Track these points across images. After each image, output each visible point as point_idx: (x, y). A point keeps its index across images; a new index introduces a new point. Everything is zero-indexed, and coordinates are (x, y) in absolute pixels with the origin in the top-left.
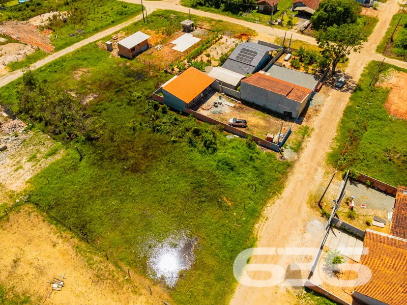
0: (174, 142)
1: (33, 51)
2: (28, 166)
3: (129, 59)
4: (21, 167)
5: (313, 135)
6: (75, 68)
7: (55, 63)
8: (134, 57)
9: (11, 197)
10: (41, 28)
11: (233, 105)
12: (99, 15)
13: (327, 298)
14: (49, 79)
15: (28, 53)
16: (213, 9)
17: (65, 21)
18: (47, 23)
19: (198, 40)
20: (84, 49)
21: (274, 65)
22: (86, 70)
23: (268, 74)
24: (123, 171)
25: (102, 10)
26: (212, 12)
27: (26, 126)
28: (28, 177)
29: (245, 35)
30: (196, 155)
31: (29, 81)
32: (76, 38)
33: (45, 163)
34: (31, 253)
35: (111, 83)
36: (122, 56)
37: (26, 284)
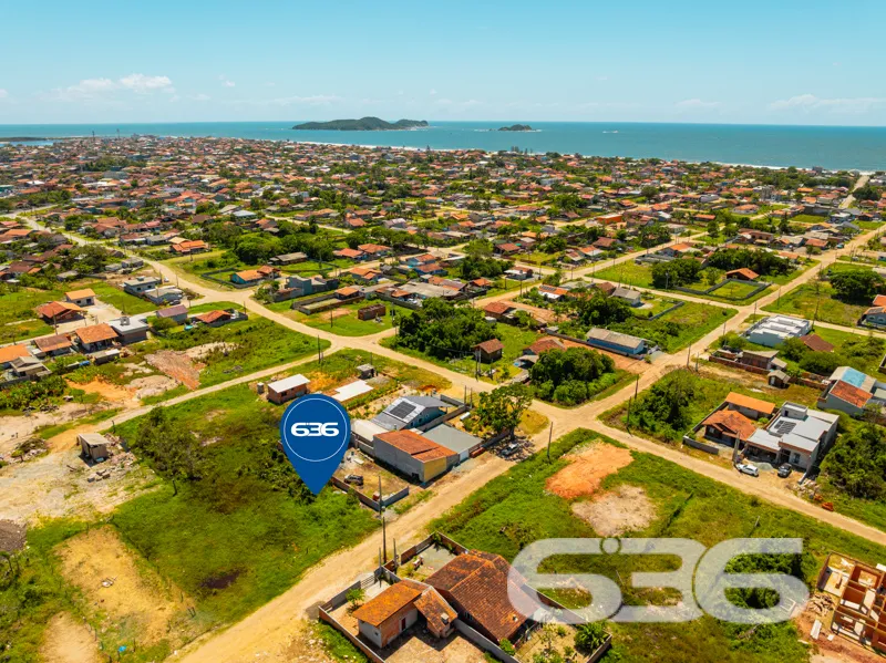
0: (275, 490)
1: (175, 385)
2: (122, 493)
3: (277, 404)
4: (116, 494)
5: (431, 501)
6: (211, 409)
7: (192, 401)
8: (282, 403)
9: (97, 517)
10: (195, 361)
11: (361, 462)
12: (269, 351)
13: (334, 628)
14: (179, 417)
15: (169, 388)
16: (416, 351)
17: (226, 355)
18: (204, 356)
19: (370, 388)
20: (231, 389)
21: (442, 425)
22: (222, 412)
23: (426, 435)
24: (208, 510)
25: (276, 344)
26: (414, 355)
27: (135, 460)
28: (119, 503)
29: (433, 386)
30: (291, 505)
31: (156, 418)
32: (230, 375)
33: (138, 494)
34: (96, 560)
35: (243, 428)
36: (270, 401)
37: (82, 580)
